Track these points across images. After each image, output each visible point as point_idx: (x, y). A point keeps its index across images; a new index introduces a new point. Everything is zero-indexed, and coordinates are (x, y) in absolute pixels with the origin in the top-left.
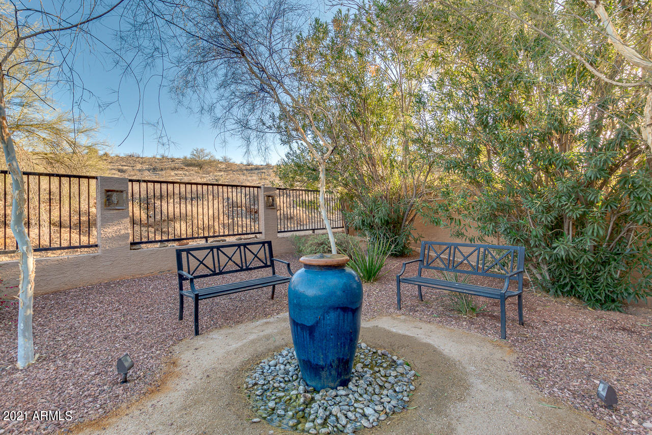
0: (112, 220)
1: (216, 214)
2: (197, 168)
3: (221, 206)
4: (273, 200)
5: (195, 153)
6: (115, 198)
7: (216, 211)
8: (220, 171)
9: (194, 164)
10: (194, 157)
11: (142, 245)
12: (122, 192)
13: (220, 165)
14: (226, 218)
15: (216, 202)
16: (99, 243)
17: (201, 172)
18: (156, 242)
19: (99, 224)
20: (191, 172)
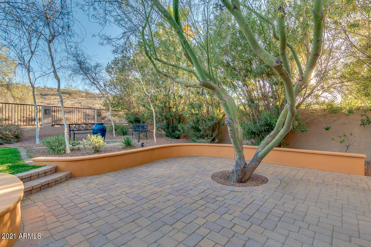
0: (46, 118)
1: (79, 119)
2: (68, 95)
3: (81, 115)
4: (100, 113)
5: (67, 87)
6: (47, 112)
7: (79, 117)
8: (82, 97)
9: (66, 93)
10: (66, 89)
11: (55, 126)
12: (49, 110)
13: (82, 94)
14: (83, 119)
15: (79, 114)
16: (42, 124)
17: (70, 97)
18: (59, 125)
19: (42, 119)
20: (64, 97)
